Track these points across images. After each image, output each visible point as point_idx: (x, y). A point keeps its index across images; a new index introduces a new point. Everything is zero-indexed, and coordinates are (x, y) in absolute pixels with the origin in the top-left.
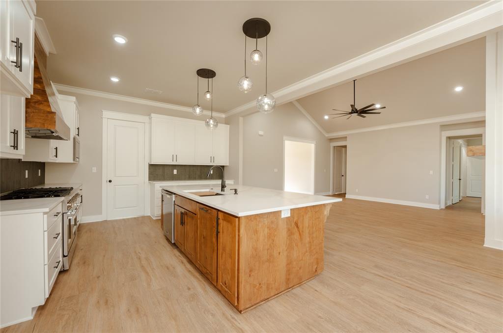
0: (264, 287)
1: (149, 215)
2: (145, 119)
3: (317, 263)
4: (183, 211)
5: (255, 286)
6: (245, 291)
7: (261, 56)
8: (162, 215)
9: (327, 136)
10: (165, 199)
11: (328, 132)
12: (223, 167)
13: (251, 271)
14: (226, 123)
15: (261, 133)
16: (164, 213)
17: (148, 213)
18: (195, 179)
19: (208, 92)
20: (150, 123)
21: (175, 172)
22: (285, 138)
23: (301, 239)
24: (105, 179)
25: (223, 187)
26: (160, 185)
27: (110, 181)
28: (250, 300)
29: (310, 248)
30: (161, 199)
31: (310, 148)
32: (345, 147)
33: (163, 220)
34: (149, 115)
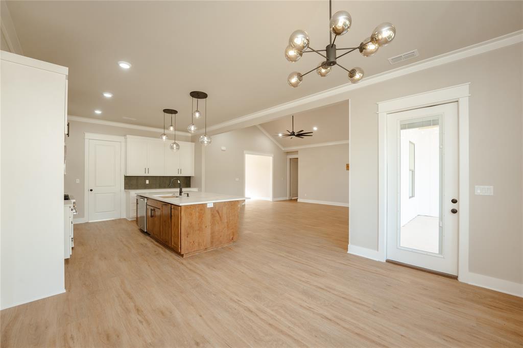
0: (196, 244)
1: (125, 217)
2: (122, 139)
3: (233, 235)
4: (152, 208)
5: (190, 243)
6: (185, 244)
7: (200, 114)
8: (137, 218)
9: (283, 149)
10: (139, 202)
11: (284, 147)
12: (190, 177)
13: (188, 234)
14: (192, 141)
15: (223, 148)
16: (139, 216)
17: (124, 216)
18: (165, 187)
19: (171, 125)
20: (126, 142)
21: (147, 182)
22: (245, 152)
23: (221, 220)
24: (87, 189)
25: (181, 192)
26: (134, 193)
27: (91, 190)
28: (188, 249)
29: (228, 226)
30: (136, 202)
31: (269, 160)
32: (297, 159)
33: (137, 220)
34: (125, 136)
